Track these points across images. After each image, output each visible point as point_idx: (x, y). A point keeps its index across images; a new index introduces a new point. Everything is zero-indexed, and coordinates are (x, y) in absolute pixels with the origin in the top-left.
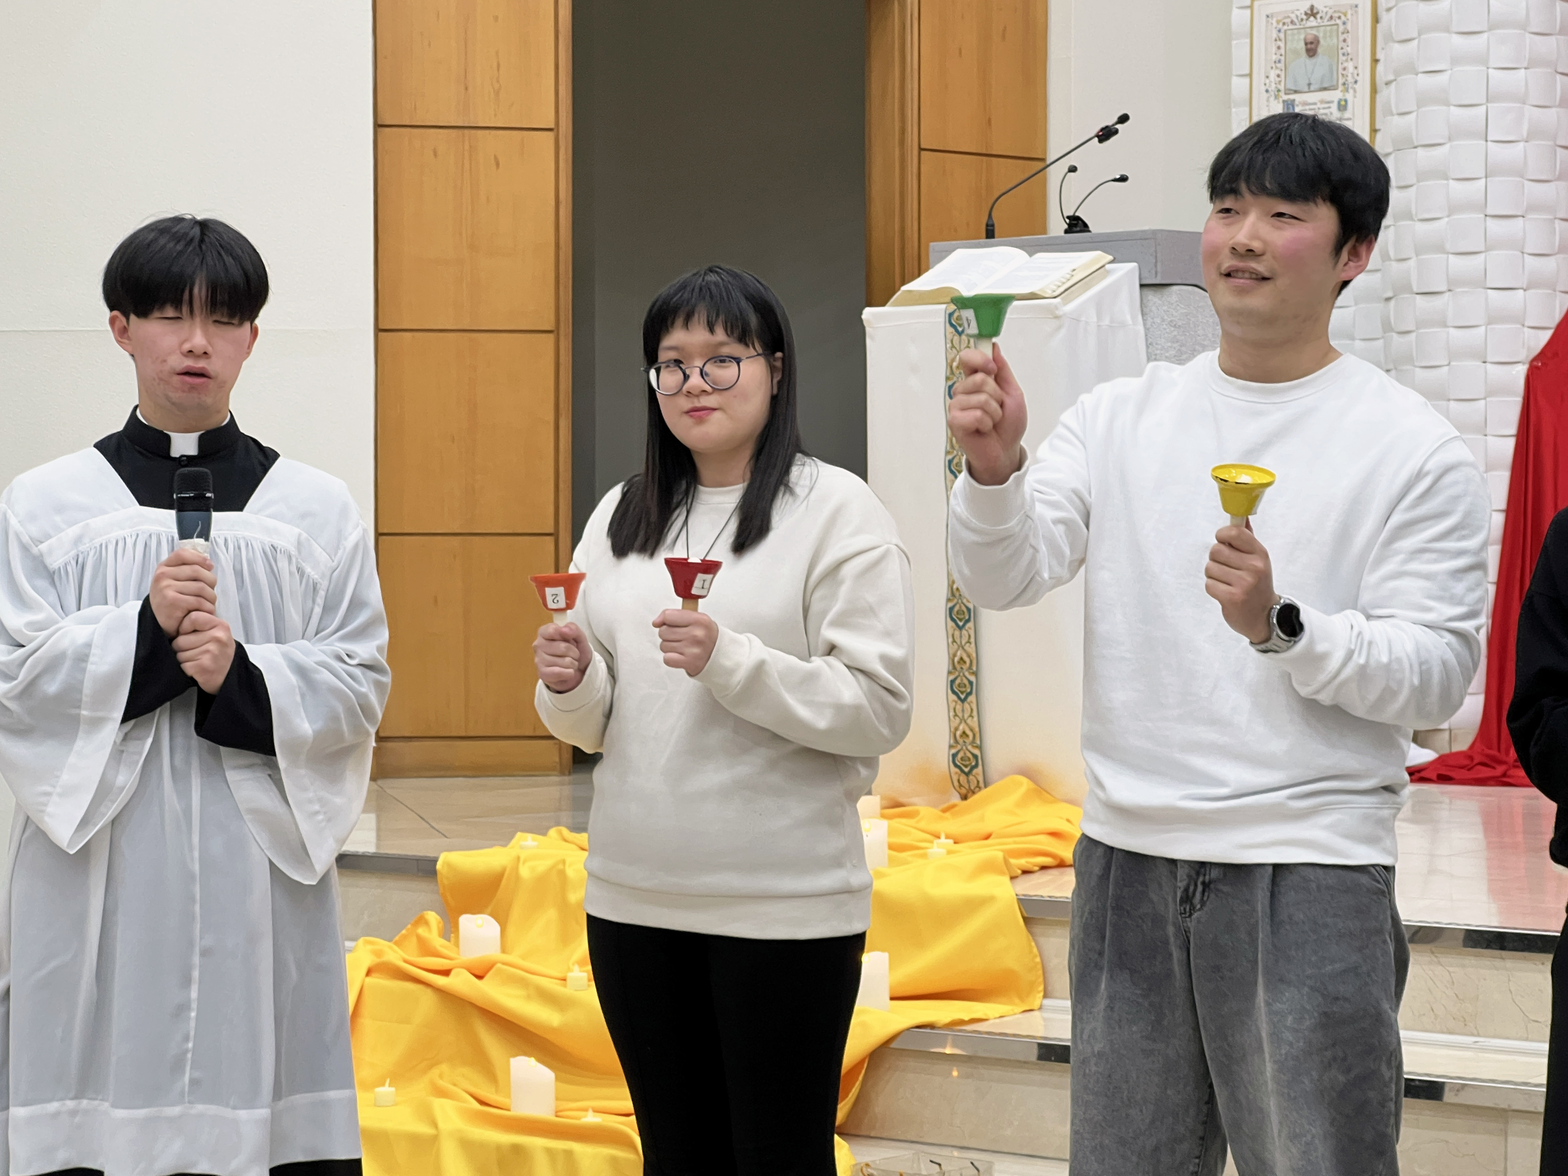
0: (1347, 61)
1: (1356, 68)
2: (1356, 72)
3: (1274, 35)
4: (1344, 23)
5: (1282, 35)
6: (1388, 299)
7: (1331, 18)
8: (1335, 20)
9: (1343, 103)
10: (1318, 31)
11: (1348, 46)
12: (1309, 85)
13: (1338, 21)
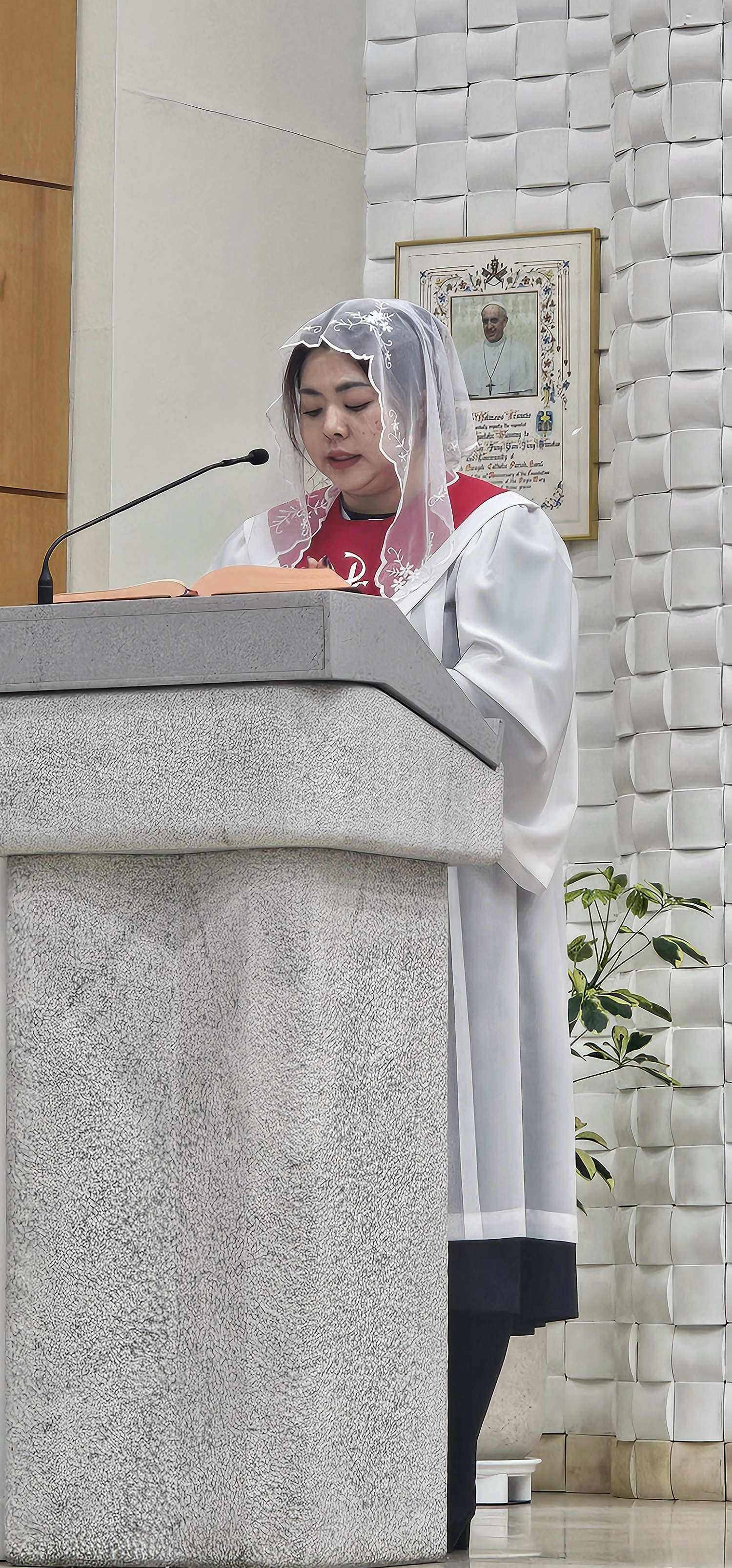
0: (551, 350)
1: (566, 362)
2: (566, 369)
4: (547, 291)
5: (446, 306)
6: (625, 739)
7: (526, 280)
8: (532, 285)
9: (545, 418)
10: (504, 301)
11: (553, 327)
12: (491, 386)
13: (537, 287)
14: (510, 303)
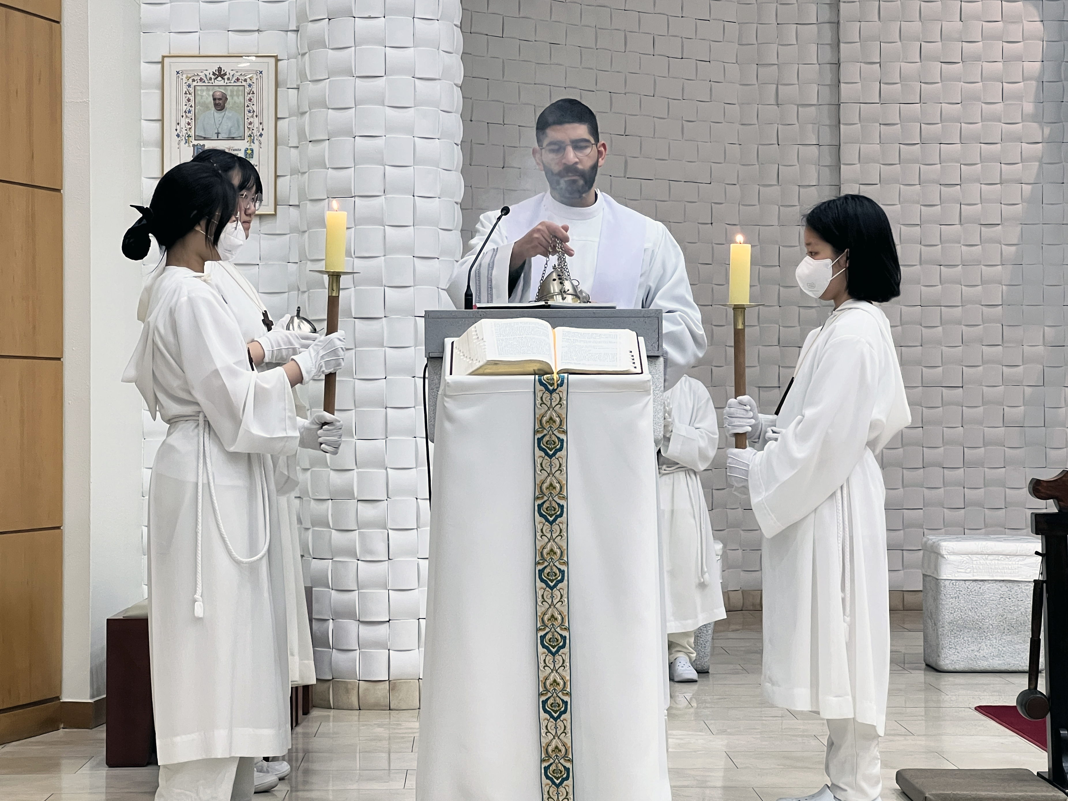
0: (252, 117)
1: (261, 123)
2: (261, 127)
3: (185, 90)
4: (250, 85)
5: (192, 90)
7: (238, 79)
8: (242, 82)
9: (249, 152)
11: (253, 105)
12: (218, 134)
13: (244, 83)
14: (229, 91)
